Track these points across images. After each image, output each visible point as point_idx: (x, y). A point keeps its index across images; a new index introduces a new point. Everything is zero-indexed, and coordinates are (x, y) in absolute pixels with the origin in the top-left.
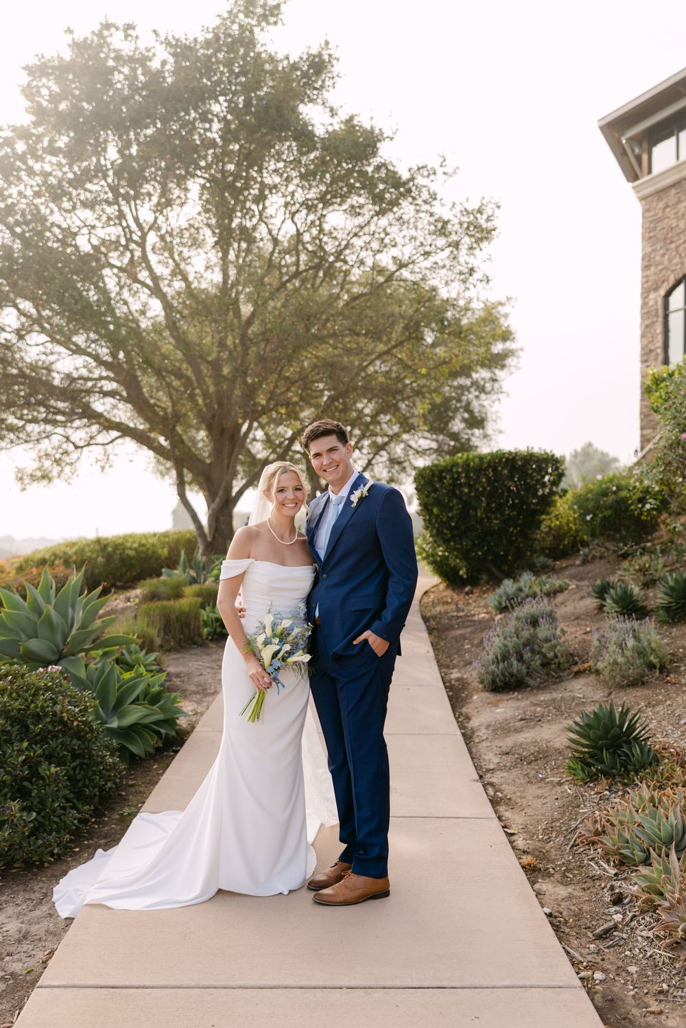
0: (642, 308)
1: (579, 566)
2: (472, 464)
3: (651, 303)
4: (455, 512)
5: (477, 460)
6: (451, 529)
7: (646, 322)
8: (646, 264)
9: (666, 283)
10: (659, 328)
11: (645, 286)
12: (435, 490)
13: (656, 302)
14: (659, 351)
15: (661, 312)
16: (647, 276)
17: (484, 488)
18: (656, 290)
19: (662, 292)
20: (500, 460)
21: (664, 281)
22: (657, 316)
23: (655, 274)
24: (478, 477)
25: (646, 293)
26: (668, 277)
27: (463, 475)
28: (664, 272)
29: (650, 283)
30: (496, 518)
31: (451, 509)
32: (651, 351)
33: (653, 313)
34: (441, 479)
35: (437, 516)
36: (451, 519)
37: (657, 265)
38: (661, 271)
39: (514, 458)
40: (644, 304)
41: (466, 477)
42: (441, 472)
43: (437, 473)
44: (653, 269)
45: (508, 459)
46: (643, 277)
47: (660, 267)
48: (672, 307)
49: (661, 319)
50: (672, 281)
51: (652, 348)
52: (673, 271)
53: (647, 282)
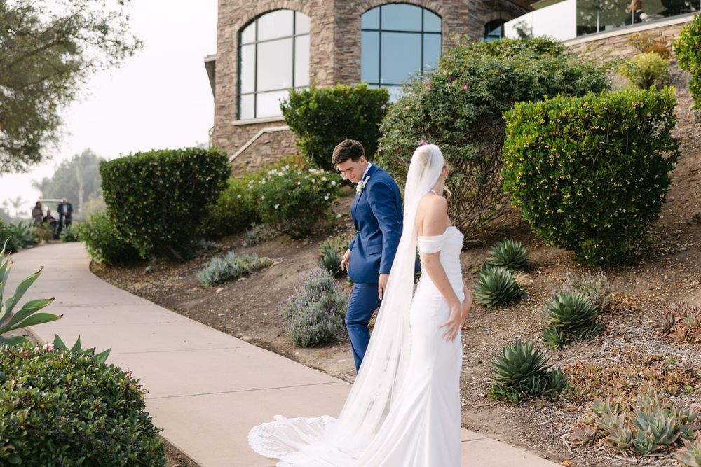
0: (218, 39)
1: (247, 247)
2: (167, 158)
3: (227, 36)
4: (150, 201)
5: (172, 155)
6: (145, 215)
7: (222, 51)
8: (223, 3)
9: (240, 20)
10: (234, 57)
11: (222, 21)
12: (131, 181)
13: (231, 35)
14: (234, 75)
15: (235, 44)
16: (223, 13)
17: (178, 180)
18: (231, 25)
19: (237, 27)
20: (192, 157)
21: (238, 19)
22: (232, 47)
23: (231, 12)
24: (172, 172)
25: (222, 26)
26: (242, 16)
27: (159, 168)
28: (239, 11)
29: (226, 19)
30: (186, 207)
31: (146, 198)
32: (226, 75)
33: (228, 44)
34: (137, 171)
35: (132, 204)
36: (145, 207)
37: (232, 5)
38: (235, 10)
39: (204, 154)
40: (220, 36)
41: (161, 170)
42: (136, 165)
43: (133, 166)
44: (228, 7)
45: (198, 156)
46: (219, 14)
47: (235, 7)
48: (244, 41)
49: (235, 50)
50: (245, 19)
51: (227, 72)
52: (248, 11)
53: (223, 18)
